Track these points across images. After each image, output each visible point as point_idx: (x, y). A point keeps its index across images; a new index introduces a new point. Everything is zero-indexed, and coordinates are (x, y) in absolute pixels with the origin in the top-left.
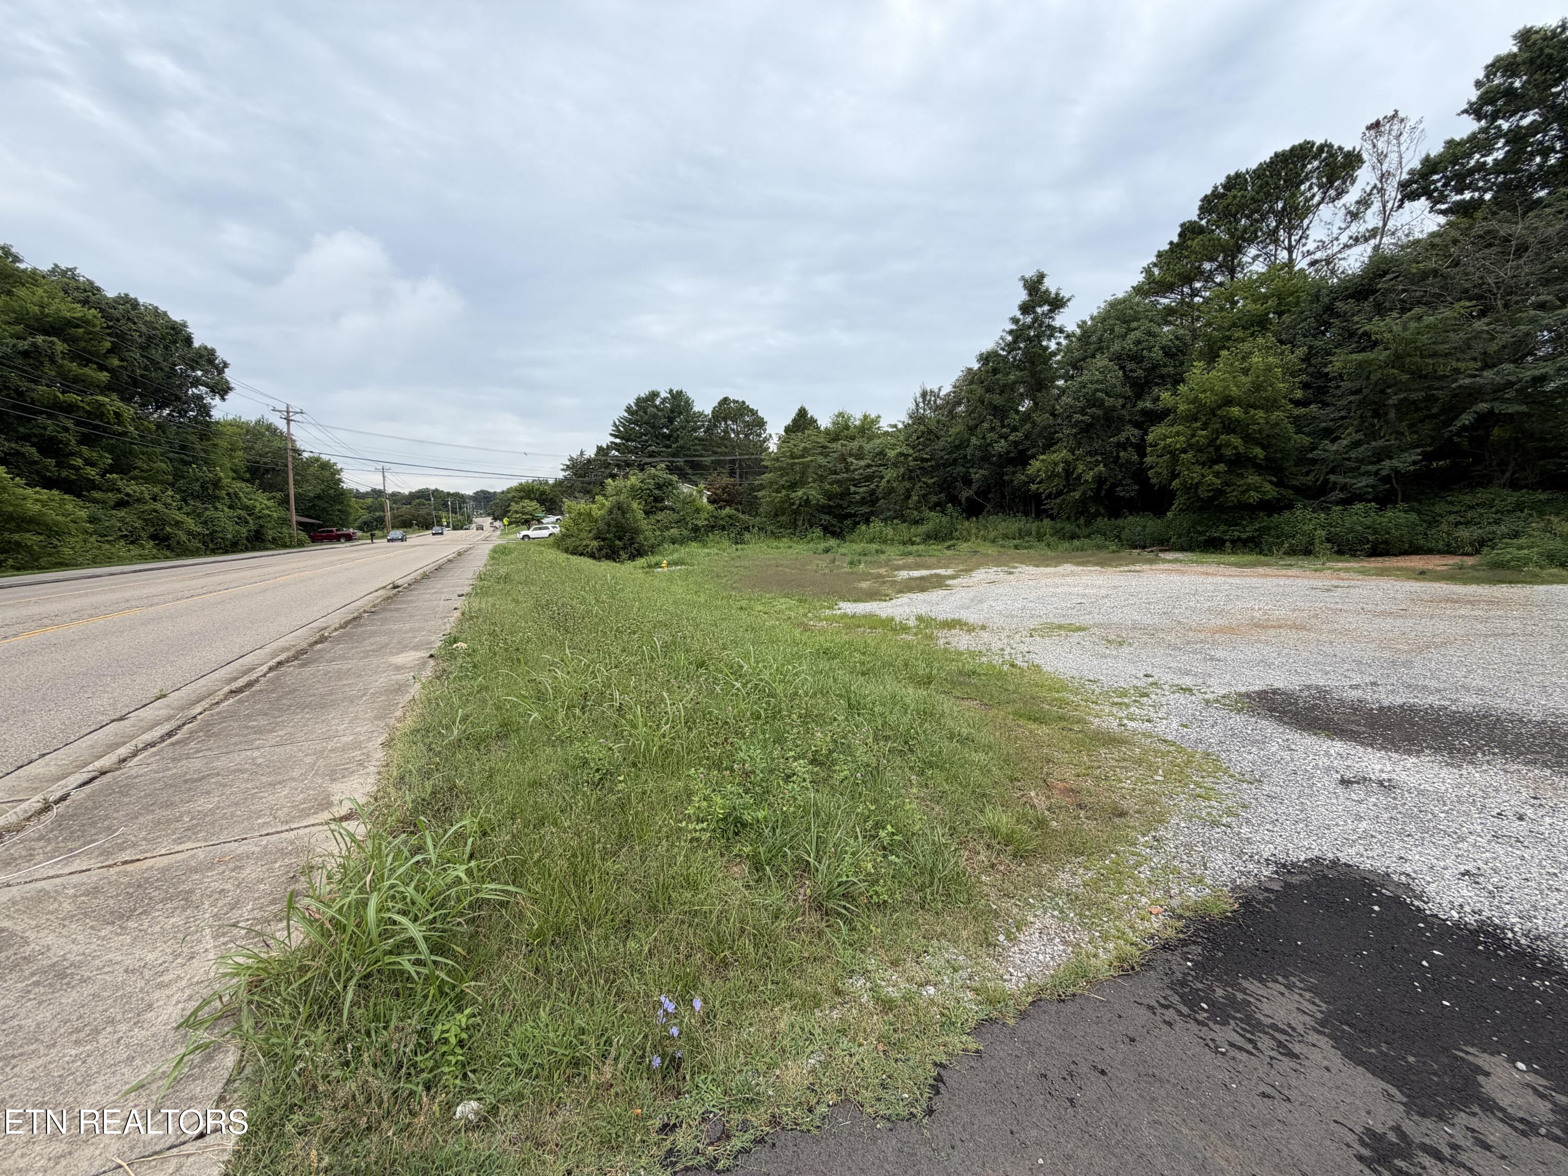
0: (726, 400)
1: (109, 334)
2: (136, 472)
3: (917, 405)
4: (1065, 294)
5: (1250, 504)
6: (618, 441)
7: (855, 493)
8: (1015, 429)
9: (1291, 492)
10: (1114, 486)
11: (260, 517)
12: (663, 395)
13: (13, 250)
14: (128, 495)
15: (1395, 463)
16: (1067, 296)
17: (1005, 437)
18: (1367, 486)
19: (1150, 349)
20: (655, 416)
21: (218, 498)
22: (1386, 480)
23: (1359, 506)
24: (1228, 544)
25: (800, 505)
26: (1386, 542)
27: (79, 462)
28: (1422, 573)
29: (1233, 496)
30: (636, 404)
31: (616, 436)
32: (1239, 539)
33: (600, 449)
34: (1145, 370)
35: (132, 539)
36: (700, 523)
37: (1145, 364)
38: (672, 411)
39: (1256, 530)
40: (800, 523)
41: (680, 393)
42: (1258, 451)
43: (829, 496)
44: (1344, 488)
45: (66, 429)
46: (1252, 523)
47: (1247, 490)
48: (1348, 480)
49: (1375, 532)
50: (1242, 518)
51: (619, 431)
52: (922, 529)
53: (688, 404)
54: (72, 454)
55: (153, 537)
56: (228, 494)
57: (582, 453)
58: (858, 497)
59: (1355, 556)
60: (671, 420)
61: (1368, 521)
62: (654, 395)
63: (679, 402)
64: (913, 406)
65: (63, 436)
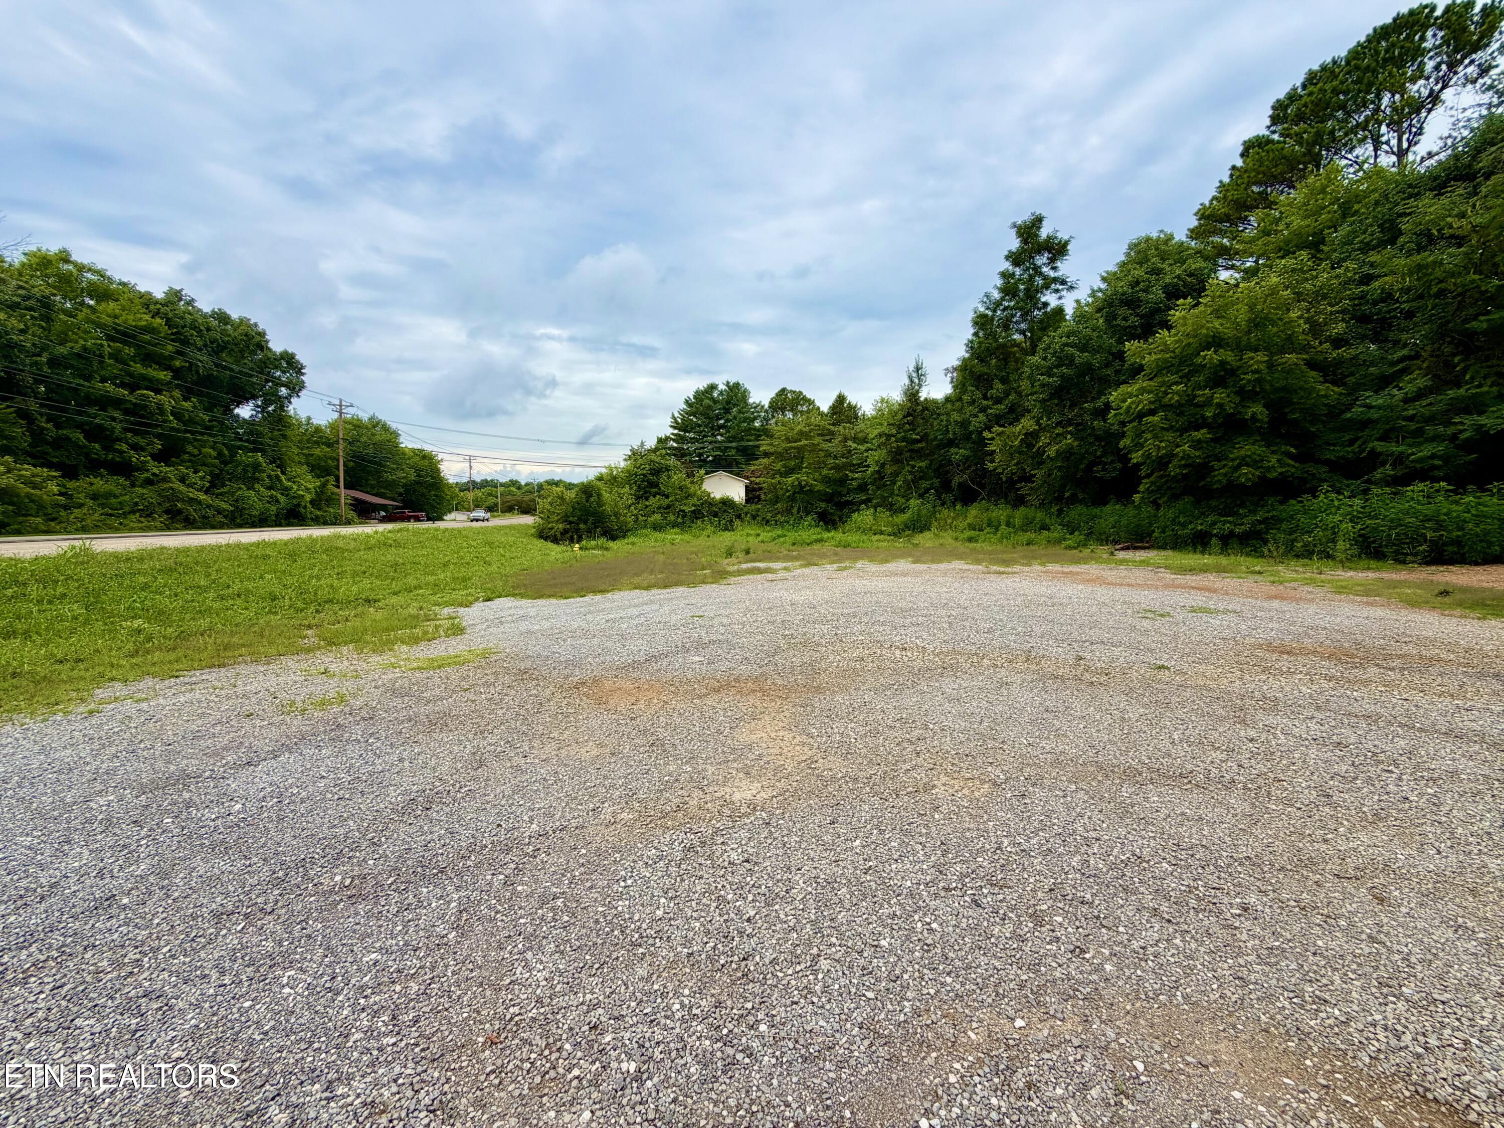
0: (783, 390)
1: (172, 340)
2: (186, 457)
3: (912, 381)
4: (1063, 236)
5: (1243, 485)
6: (676, 431)
7: (853, 479)
8: (998, 401)
9: (1326, 469)
10: (1093, 464)
11: (294, 497)
12: (722, 387)
13: (108, 273)
14: (154, 474)
15: (1483, 420)
16: (1066, 238)
17: (983, 410)
18: (1433, 456)
19: (1146, 290)
20: (709, 407)
21: (257, 480)
22: (1467, 446)
23: (1418, 488)
24: (1214, 541)
25: (794, 493)
26: (1458, 542)
27: (124, 447)
28: (1445, 593)
29: (1220, 474)
30: (695, 397)
31: (675, 428)
32: (1231, 534)
33: (660, 440)
34: (1142, 317)
35: (147, 513)
36: (686, 509)
37: (1143, 310)
38: (728, 403)
39: (1260, 522)
40: (795, 510)
41: (737, 385)
42: (1257, 410)
43: (826, 480)
44: (1399, 460)
45: (114, 419)
46: (1253, 512)
47: (1239, 467)
48: (1401, 448)
49: (1440, 526)
50: (1242, 505)
51: (676, 422)
52: (901, 518)
53: (745, 395)
54: (120, 440)
55: (167, 512)
56: (269, 476)
57: (642, 444)
58: (854, 483)
59: (1404, 562)
60: (727, 411)
61: (1428, 510)
62: (713, 387)
63: (736, 393)
64: (907, 382)
65: (108, 424)
